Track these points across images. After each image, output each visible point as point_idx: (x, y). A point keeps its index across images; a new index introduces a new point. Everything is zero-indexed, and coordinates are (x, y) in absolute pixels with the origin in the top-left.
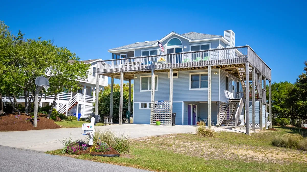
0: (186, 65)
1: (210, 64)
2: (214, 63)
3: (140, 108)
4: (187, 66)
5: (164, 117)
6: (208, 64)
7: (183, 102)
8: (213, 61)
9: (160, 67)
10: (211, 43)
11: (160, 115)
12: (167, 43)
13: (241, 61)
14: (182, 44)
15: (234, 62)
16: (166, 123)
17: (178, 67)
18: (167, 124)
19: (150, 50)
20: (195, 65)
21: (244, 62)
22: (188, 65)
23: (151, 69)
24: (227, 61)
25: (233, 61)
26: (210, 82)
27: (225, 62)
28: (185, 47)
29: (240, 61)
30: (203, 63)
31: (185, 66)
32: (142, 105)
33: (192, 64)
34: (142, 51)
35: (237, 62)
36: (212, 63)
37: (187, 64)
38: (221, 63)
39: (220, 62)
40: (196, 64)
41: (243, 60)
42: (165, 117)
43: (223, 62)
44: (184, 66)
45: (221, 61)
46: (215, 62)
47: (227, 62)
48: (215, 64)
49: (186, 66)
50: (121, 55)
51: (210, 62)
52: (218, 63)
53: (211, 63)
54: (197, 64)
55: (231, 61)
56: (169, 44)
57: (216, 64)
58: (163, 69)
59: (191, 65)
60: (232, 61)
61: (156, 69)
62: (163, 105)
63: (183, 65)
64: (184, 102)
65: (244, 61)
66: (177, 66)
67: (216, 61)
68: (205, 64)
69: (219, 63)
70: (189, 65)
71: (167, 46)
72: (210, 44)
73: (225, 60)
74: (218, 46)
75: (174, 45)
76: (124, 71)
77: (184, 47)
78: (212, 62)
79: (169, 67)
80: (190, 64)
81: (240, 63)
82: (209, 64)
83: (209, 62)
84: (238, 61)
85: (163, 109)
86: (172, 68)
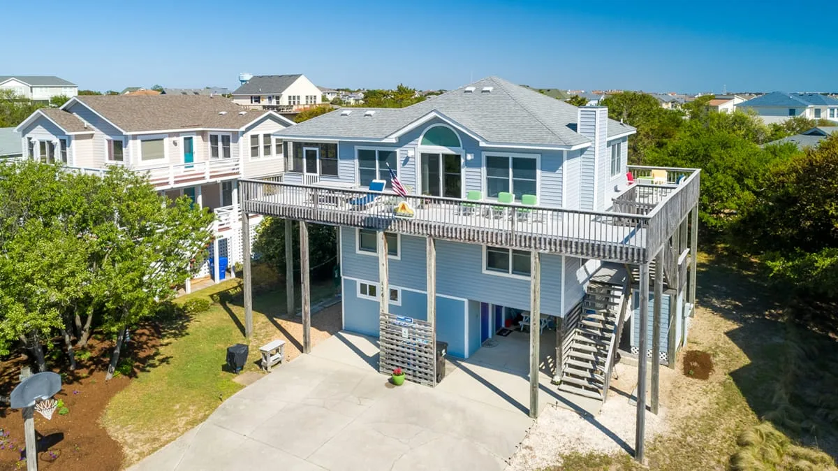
0: (469, 235)
1: (536, 248)
2: (548, 247)
3: (359, 295)
4: (471, 238)
5: (414, 360)
6: (530, 247)
7: (466, 301)
8: (545, 239)
9: (399, 226)
10: (540, 155)
11: (403, 355)
12: (421, 137)
13: (627, 257)
14: (461, 145)
15: (606, 255)
16: (420, 378)
17: (448, 237)
18: (422, 381)
19: (377, 149)
20: (494, 241)
21: (636, 261)
22: (476, 239)
23: (376, 227)
24: (585, 247)
25: (604, 253)
26: (535, 296)
27: (579, 251)
28: (469, 157)
29: (624, 256)
30: (516, 240)
31: (467, 238)
32: (363, 287)
33: (487, 237)
34: (357, 148)
35: (616, 257)
36: (543, 246)
37: (472, 234)
38: (569, 250)
39: (566, 246)
40: (497, 238)
41: (633, 254)
42: (417, 362)
43: (574, 250)
44: (465, 237)
45: (569, 244)
46: (550, 244)
47: (585, 251)
48: (551, 250)
49: (469, 240)
50: (305, 149)
51: (538, 242)
52: (558, 248)
53: (540, 243)
54: (499, 239)
55: (599, 250)
56: (426, 140)
57: (554, 251)
58: (408, 234)
59: (483, 239)
60: (601, 251)
61: (389, 231)
62: (411, 329)
63: (460, 233)
64: (469, 301)
65: (636, 258)
66: (445, 234)
67: (552, 243)
68: (523, 244)
69: (563, 248)
70: (478, 239)
71: (422, 144)
72: (538, 157)
73: (580, 245)
74: (561, 168)
75: (440, 144)
76: (308, 219)
77: (466, 156)
78: (543, 242)
79: (425, 232)
80: (480, 235)
81: (623, 261)
82: (533, 245)
83: (533, 242)
84: (618, 256)
85: (411, 340)
86: (431, 235)
